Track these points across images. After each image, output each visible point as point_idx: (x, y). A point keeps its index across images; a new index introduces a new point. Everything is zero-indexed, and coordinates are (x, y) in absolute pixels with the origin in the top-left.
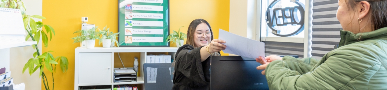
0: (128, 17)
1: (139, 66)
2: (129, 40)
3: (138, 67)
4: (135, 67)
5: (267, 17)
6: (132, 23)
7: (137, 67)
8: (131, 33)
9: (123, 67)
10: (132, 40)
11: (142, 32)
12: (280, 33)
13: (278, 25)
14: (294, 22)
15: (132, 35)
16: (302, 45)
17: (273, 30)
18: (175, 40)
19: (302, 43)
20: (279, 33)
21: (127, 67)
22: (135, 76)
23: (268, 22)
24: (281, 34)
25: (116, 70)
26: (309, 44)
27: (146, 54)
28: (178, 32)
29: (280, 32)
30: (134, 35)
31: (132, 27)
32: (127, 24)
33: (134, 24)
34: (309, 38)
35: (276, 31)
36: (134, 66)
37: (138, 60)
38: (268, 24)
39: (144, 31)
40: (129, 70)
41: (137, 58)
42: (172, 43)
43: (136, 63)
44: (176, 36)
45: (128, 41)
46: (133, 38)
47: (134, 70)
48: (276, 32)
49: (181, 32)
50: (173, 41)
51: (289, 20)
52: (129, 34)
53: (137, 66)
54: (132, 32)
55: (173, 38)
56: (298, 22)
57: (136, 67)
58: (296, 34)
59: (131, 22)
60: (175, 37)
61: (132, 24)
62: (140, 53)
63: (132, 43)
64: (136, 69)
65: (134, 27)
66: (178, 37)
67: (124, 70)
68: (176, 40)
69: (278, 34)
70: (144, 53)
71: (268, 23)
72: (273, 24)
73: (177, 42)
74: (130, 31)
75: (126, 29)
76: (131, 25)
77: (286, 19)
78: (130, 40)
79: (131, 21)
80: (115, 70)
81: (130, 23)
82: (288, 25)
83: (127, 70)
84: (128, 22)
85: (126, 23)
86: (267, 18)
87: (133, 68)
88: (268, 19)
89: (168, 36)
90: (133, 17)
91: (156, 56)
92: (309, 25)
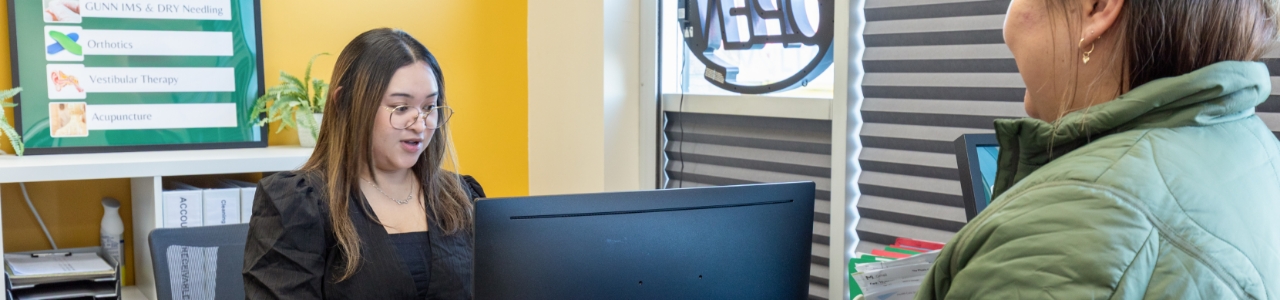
0: (57, 14)
1: (128, 239)
2: (69, 119)
3: (122, 241)
4: (107, 245)
5: (683, 10)
6: (78, 42)
7: (119, 245)
8: (80, 90)
9: (51, 247)
10: (84, 121)
11: (134, 80)
12: (738, 76)
13: (729, 46)
14: (791, 36)
15: (84, 96)
16: (824, 127)
17: (710, 65)
18: (294, 114)
19: (825, 117)
20: (735, 78)
21: (70, 245)
22: (110, 285)
23: (690, 33)
24: (740, 81)
25: (14, 261)
26: (850, 123)
27: (158, 184)
28: (303, 81)
29: (735, 73)
30: (94, 98)
31: (81, 58)
32: (57, 47)
33: (92, 44)
34: (851, 98)
35: (722, 70)
36: (105, 240)
37: (121, 213)
38: (689, 41)
39: (140, 79)
40: (77, 259)
41: (113, 201)
42: (280, 129)
43: (112, 225)
44: (294, 97)
45: (66, 125)
46: (92, 110)
47: (105, 257)
48: (719, 75)
49: (318, 79)
50: (281, 121)
51: (773, 27)
52: (69, 92)
53: (117, 240)
54: (81, 86)
55: (283, 105)
56: (809, 34)
57: (115, 245)
58: (800, 82)
59: (74, 37)
60: (293, 104)
61: (80, 48)
62: (127, 183)
63: (87, 135)
64: (116, 252)
65: (92, 61)
66: (305, 103)
67: (55, 259)
68: (297, 117)
69: (729, 81)
70: (150, 180)
71: (687, 36)
72: (709, 43)
73: (299, 126)
74: (73, 81)
75: (50, 68)
76: (78, 51)
77: (761, 19)
78: (75, 120)
79: (78, 30)
80: (11, 264)
81: (71, 42)
82: (769, 46)
83: (71, 263)
84: (61, 34)
85: (49, 41)
86: (683, 17)
87: (97, 248)
88: (689, 20)
89: (259, 101)
90: (85, 13)
91: (209, 192)
92: (852, 48)
